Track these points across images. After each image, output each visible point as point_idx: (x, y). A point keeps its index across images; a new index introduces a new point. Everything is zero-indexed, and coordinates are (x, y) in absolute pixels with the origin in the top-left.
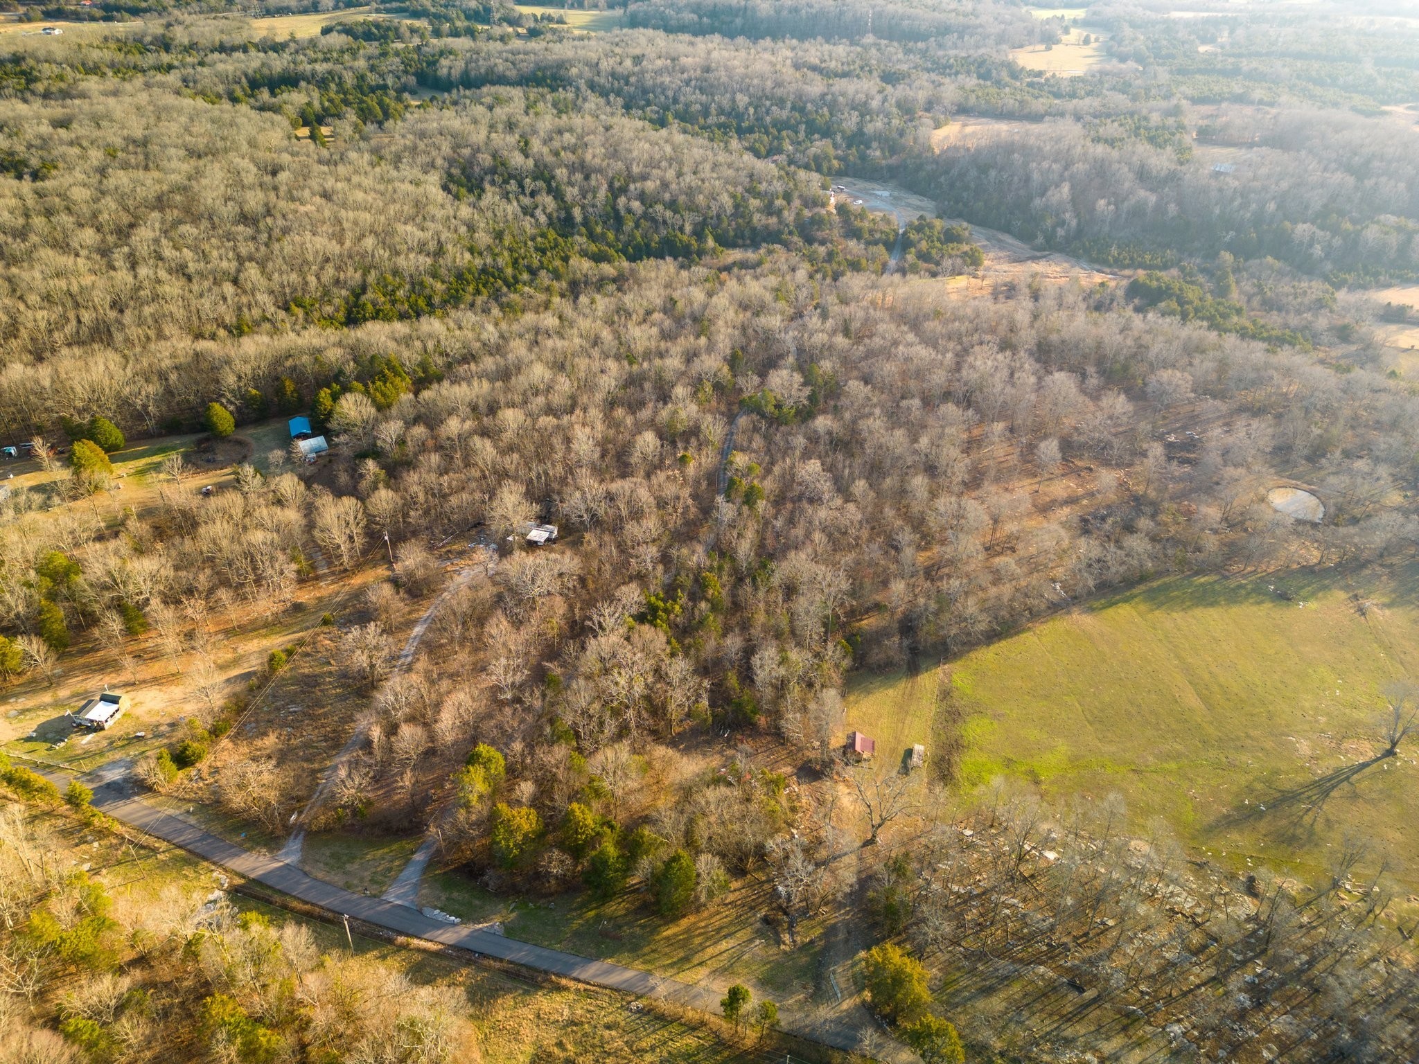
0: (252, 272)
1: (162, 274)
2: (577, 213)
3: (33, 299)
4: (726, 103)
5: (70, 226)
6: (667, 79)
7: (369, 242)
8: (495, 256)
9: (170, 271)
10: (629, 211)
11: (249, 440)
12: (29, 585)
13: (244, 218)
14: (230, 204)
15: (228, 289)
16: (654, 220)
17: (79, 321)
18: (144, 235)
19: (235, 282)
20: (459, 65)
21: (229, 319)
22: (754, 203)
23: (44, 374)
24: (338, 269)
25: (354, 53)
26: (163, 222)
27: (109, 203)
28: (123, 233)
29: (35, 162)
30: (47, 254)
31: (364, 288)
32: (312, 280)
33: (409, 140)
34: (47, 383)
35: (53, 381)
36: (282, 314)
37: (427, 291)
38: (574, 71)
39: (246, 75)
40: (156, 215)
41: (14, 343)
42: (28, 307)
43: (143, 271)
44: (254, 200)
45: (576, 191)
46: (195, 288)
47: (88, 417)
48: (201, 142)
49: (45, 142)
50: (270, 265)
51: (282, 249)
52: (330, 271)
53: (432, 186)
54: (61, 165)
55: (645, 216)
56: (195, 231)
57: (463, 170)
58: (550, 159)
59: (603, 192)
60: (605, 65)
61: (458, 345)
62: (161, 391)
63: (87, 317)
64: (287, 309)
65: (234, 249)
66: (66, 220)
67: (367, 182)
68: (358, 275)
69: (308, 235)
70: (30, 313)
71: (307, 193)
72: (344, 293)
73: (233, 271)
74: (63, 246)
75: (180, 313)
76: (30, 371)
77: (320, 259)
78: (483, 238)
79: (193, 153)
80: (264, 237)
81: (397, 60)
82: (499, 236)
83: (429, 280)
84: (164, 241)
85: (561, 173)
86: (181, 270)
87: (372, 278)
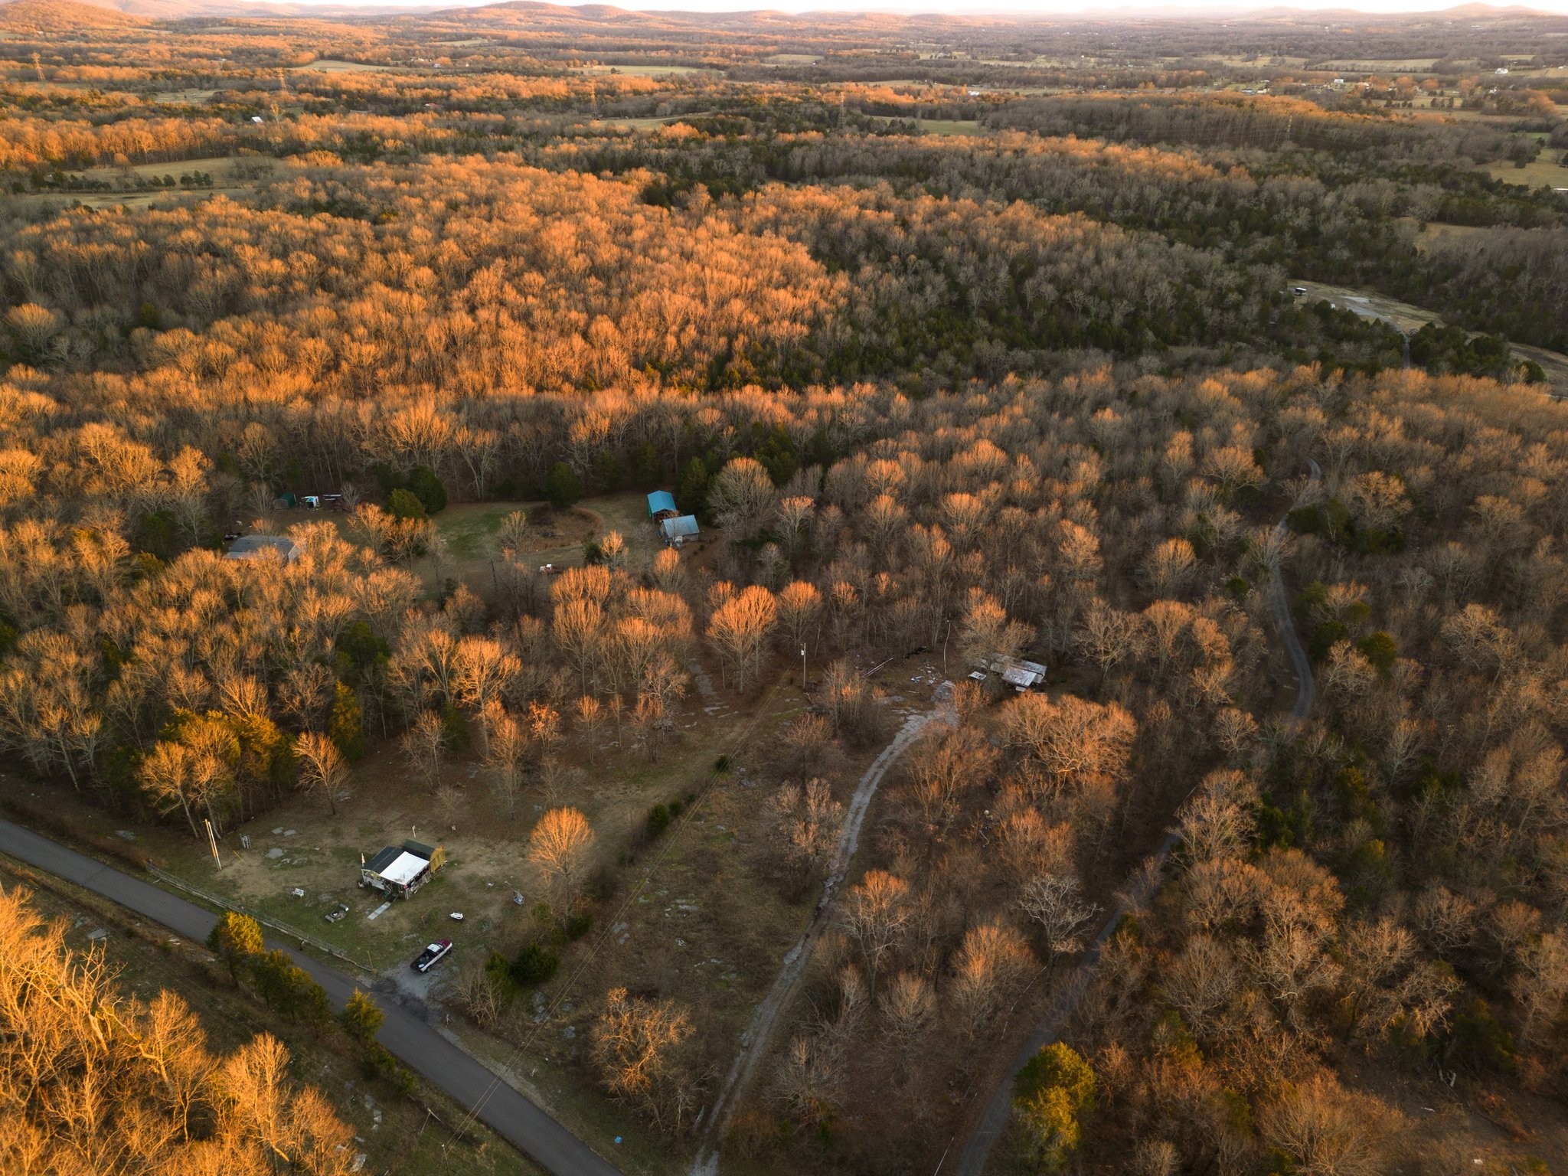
0: (604, 326)
1: (504, 317)
2: (975, 296)
3: (361, 331)
4: (1132, 197)
5: (406, 266)
6: (1058, 172)
7: (737, 306)
8: (881, 333)
9: (513, 317)
10: (1039, 297)
11: (597, 514)
12: (322, 661)
13: (595, 270)
14: (581, 256)
15: (578, 341)
16: (1069, 308)
17: (408, 362)
18: (487, 281)
19: (585, 335)
20: (813, 156)
21: (576, 373)
22: (1201, 295)
23: (365, 410)
24: (701, 332)
25: (700, 143)
26: (507, 268)
27: (450, 246)
28: (462, 277)
29: (374, 209)
30: (379, 288)
31: (728, 355)
32: (671, 340)
33: (771, 211)
34: (366, 420)
35: (374, 419)
36: (636, 374)
37: (803, 365)
38: (945, 160)
39: (588, 158)
40: (500, 261)
41: (335, 378)
42: (353, 340)
43: (483, 314)
44: (608, 254)
45: (971, 270)
46: (540, 336)
47: (409, 466)
48: (548, 200)
49: (384, 193)
50: (624, 320)
51: (638, 306)
52: (692, 331)
53: (801, 255)
54: (401, 213)
55: (1060, 301)
56: (541, 280)
57: (833, 246)
58: (935, 239)
59: (1003, 274)
60: (979, 156)
61: (862, 420)
62: (498, 443)
63: (416, 356)
64: (643, 369)
65: (584, 300)
66: (405, 259)
67: (733, 245)
68: (723, 341)
69: (666, 293)
70: (355, 346)
71: (664, 252)
72: (706, 358)
73: (582, 324)
74: (398, 285)
75: (522, 360)
76: (349, 404)
77: (679, 319)
78: (865, 312)
79: (540, 211)
80: (616, 291)
81: (746, 149)
82: (883, 312)
83: (807, 353)
84: (507, 287)
85: (950, 252)
86: (524, 317)
87: (739, 344)
